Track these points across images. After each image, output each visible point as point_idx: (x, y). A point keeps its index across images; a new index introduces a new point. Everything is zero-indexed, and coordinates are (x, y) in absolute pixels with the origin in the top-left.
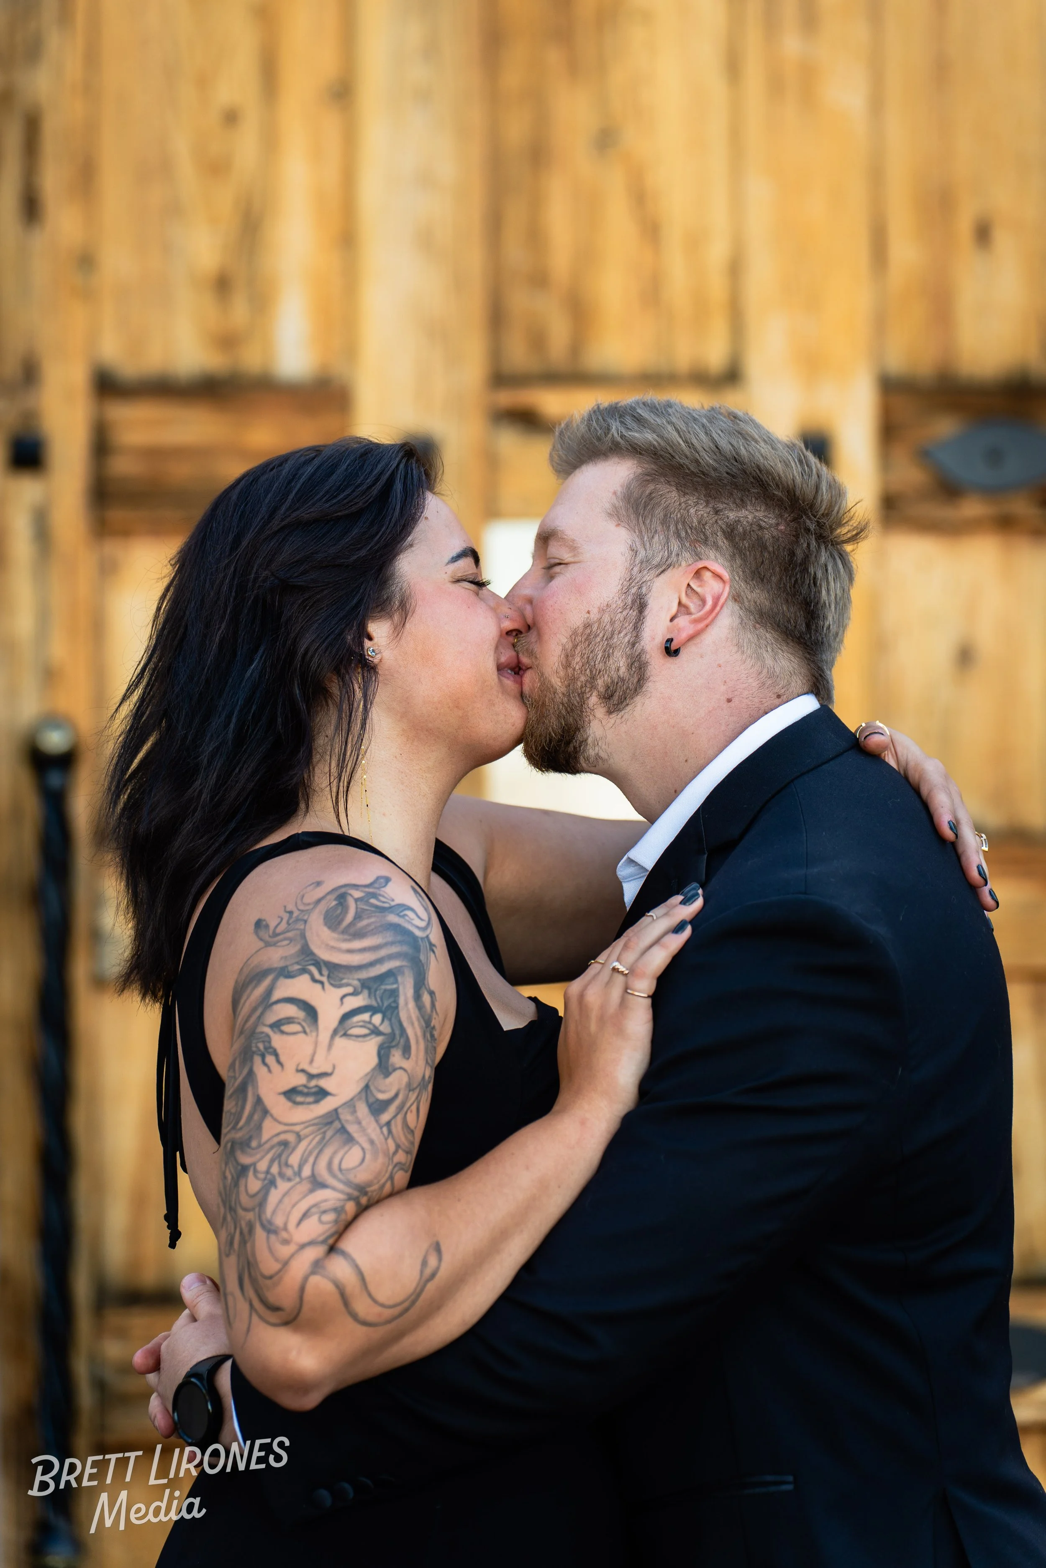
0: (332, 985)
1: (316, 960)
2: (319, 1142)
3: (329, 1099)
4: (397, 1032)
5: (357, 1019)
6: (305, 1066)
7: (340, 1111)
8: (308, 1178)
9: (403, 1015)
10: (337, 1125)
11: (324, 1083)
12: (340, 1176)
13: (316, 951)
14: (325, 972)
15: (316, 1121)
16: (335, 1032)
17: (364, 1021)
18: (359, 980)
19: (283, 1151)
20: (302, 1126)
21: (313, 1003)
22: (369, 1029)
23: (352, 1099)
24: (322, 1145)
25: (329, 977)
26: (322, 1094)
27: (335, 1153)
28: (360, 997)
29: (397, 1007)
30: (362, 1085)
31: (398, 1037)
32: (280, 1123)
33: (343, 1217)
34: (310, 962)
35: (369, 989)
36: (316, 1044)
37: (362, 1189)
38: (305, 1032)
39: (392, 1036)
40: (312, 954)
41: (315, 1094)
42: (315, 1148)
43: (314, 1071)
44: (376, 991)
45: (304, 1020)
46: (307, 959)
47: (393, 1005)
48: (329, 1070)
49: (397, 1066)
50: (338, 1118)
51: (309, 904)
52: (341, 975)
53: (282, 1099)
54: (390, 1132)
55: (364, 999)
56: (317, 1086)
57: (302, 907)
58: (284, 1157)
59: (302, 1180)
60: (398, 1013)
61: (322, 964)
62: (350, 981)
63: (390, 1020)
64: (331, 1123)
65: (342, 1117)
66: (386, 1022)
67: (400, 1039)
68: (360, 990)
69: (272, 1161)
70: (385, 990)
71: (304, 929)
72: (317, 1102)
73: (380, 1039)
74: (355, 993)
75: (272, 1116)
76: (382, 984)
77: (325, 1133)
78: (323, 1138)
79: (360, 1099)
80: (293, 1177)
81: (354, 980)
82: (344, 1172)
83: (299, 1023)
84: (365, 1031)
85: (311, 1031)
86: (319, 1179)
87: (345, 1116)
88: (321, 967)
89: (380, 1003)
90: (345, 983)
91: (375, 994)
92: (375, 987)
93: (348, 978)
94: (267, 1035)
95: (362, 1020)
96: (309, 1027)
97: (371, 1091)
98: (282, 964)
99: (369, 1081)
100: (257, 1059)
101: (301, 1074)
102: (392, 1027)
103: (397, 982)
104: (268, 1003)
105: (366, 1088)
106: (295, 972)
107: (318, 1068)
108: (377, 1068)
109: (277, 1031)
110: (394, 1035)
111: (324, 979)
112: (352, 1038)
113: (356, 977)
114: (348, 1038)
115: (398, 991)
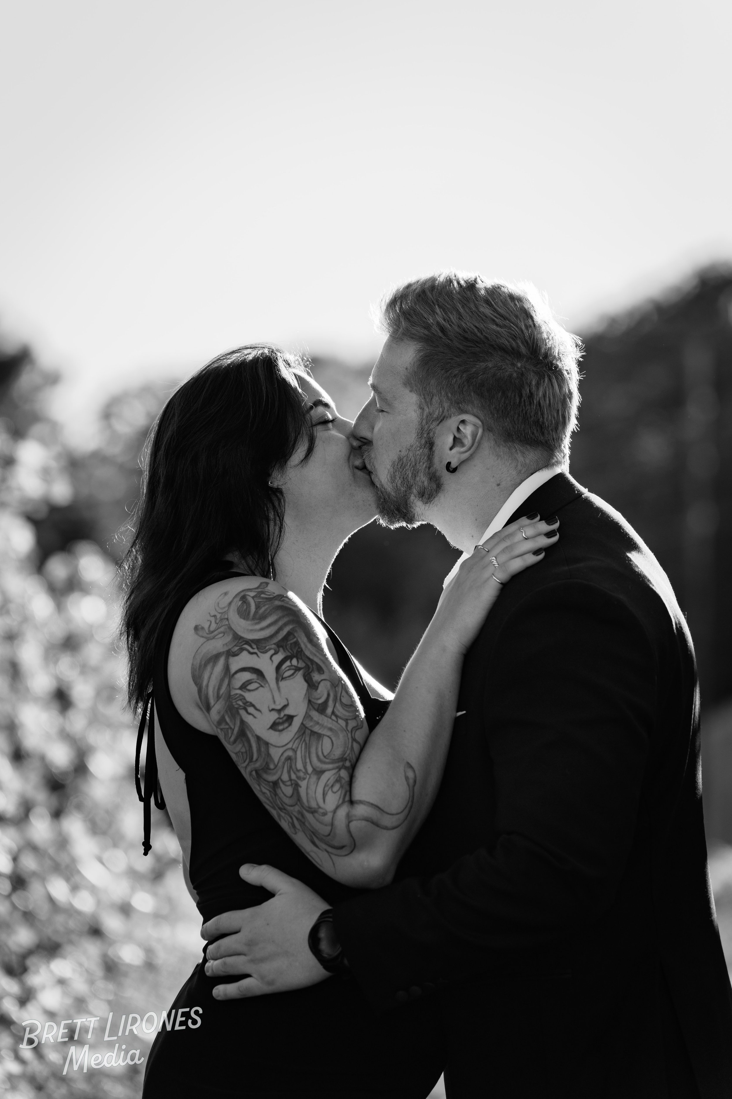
0: (261, 652)
1: (246, 641)
2: (306, 748)
3: (295, 719)
4: (309, 664)
5: (284, 667)
6: (273, 706)
7: (304, 723)
8: (313, 771)
9: (307, 653)
10: (308, 732)
11: (288, 711)
12: (327, 760)
13: (243, 635)
14: (255, 647)
15: (296, 736)
16: (277, 680)
17: (288, 666)
18: (274, 644)
19: (291, 763)
20: (291, 743)
21: (257, 666)
22: (293, 669)
23: (306, 713)
24: (308, 748)
25: (258, 648)
26: (290, 718)
27: (317, 749)
28: (280, 653)
29: (302, 650)
30: (306, 702)
31: (310, 666)
32: (279, 747)
33: (343, 781)
34: (243, 643)
35: (282, 647)
36: (271, 690)
37: (342, 759)
38: (262, 686)
39: (307, 667)
40: (241, 638)
41: (286, 720)
42: (305, 752)
43: (279, 707)
44: (286, 647)
45: (258, 679)
46: (240, 641)
47: (299, 650)
48: (286, 703)
49: (319, 680)
50: (306, 728)
51: (224, 608)
52: (264, 645)
53: (271, 732)
54: (337, 716)
55: (282, 654)
56: (285, 715)
57: (220, 611)
58: (293, 766)
59: (310, 775)
60: (304, 654)
61: (250, 642)
62: (270, 647)
63: (301, 659)
64: (304, 733)
65: (307, 726)
66: (300, 661)
67: (312, 666)
68: (278, 650)
69: (289, 772)
70: (291, 644)
71: (229, 624)
72: (290, 725)
73: (301, 672)
74: (276, 653)
75: (272, 745)
77: (305, 740)
78: (306, 744)
79: (310, 710)
80: (305, 777)
81: (271, 645)
82: (327, 757)
83: (256, 682)
84: (291, 672)
85: (265, 684)
86: (318, 769)
87: (309, 724)
88: (250, 644)
89: (292, 652)
90: (268, 649)
91: (287, 648)
92: (285, 644)
93: (269, 645)
94: (241, 695)
95: (287, 666)
96: (262, 682)
97: (313, 702)
98: (226, 649)
99: (309, 697)
100: (242, 712)
101: (273, 712)
102: (305, 662)
103: (295, 637)
104: (230, 675)
105: (310, 701)
106: (237, 652)
107: (280, 704)
108: (309, 688)
109: (245, 690)
110: (308, 665)
111: (256, 651)
112: (288, 678)
113: (272, 643)
114: (286, 680)
115: (298, 641)
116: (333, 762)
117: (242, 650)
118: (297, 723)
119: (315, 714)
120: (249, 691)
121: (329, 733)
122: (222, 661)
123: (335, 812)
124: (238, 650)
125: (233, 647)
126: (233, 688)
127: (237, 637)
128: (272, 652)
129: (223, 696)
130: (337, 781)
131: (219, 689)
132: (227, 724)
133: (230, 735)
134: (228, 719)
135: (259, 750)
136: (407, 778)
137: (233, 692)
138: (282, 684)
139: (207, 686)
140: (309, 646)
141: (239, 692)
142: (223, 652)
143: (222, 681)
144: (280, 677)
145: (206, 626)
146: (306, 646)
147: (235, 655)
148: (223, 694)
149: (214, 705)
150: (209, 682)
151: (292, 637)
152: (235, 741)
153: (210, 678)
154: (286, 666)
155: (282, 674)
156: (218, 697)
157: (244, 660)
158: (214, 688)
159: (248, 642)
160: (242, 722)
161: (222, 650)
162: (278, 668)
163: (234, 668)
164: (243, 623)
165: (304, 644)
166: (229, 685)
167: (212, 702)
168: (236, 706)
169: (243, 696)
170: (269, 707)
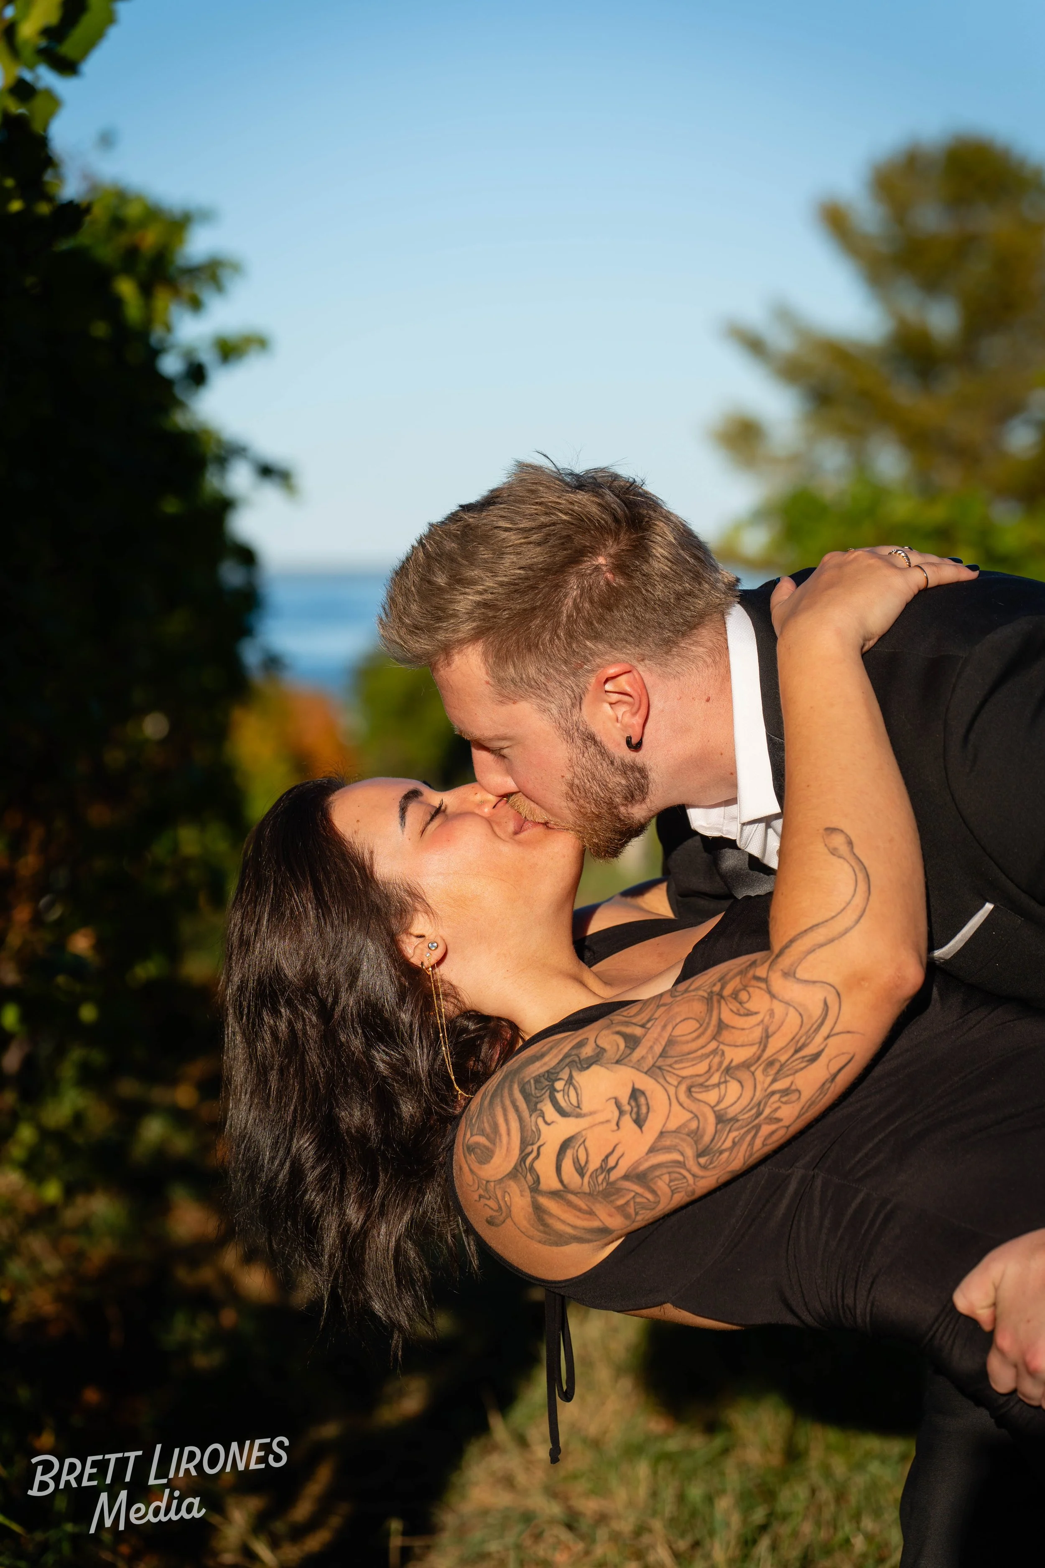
0: (538, 1139)
1: (521, 1161)
3: (638, 1085)
4: (567, 1060)
5: (563, 1103)
6: (614, 1124)
7: (646, 1070)
10: (660, 1062)
11: (625, 1099)
13: (512, 1165)
14: (529, 1149)
16: (578, 1116)
17: (564, 1095)
18: (531, 1116)
21: (557, 1148)
22: (569, 1089)
23: (633, 1067)
25: (533, 1144)
26: (635, 1094)
28: (544, 1109)
29: (548, 1072)
30: (618, 1066)
34: (523, 1166)
35: (536, 1103)
36: (592, 1126)
38: (584, 1141)
40: (515, 1168)
41: (637, 1101)
43: (617, 1114)
44: (538, 1098)
45: (574, 1147)
46: (520, 1170)
47: (546, 1075)
48: (613, 1101)
50: (653, 1065)
52: (530, 1133)
53: (647, 1126)
55: (546, 1106)
56: (629, 1103)
60: (554, 1068)
61: (523, 1154)
62: (533, 1123)
63: (558, 1073)
64: (660, 1070)
65: (651, 1063)
66: (561, 1075)
68: (539, 1112)
70: (536, 1088)
71: (495, 1181)
72: (643, 1094)
73: (575, 1074)
76: (532, 1094)
77: (669, 1066)
79: (630, 1061)
81: (531, 1120)
83: (577, 1151)
84: (572, 1091)
85: (582, 1137)
88: (526, 1155)
89: (547, 1088)
90: (536, 1127)
91: (540, 1096)
92: (534, 1099)
93: (531, 1126)
94: (591, 1176)
95: (562, 1098)
96: (578, 1141)
97: (621, 1056)
98: (527, 1193)
99: (612, 1063)
100: (614, 1175)
101: (621, 1124)
102: (564, 1068)
103: (529, 1081)
104: (564, 1191)
105: (618, 1062)
106: (534, 1177)
107: (613, 1112)
108: (599, 1063)
109: (586, 1168)
110: (570, 1062)
111: (535, 1147)
112: (579, 1098)
113: (529, 1119)
114: (581, 1102)
115: (536, 1076)
117: (532, 1169)
118: (643, 1083)
119: (638, 1055)
120: (587, 1162)
121: (668, 1025)
122: (545, 1202)
124: (531, 1175)
125: (527, 1182)
126: (580, 1188)
127: (514, 1174)
128: (540, 1122)
129: (589, 1204)
131: (580, 1210)
132: (627, 1203)
133: (644, 1200)
134: (621, 1202)
135: (670, 1150)
137: (586, 1189)
138: (586, 1108)
139: (574, 1227)
140: (546, 1059)
141: (587, 1179)
142: (532, 1197)
143: (570, 1204)
144: (575, 1112)
146: (545, 1064)
147: (537, 1181)
148: (587, 1205)
149: (601, 1220)
150: (569, 1224)
151: (527, 1087)
152: (654, 1193)
153: (564, 1222)
154: (563, 1100)
155: (573, 1107)
156: (591, 1213)
157: (545, 1166)
158: (578, 1217)
159: (523, 1159)
160: (626, 1177)
161: (529, 1199)
162: (563, 1113)
163: (556, 1185)
165: (541, 1067)
166: (575, 1194)
167: (596, 1224)
168: (605, 1184)
169: (592, 1173)
170: (613, 1131)
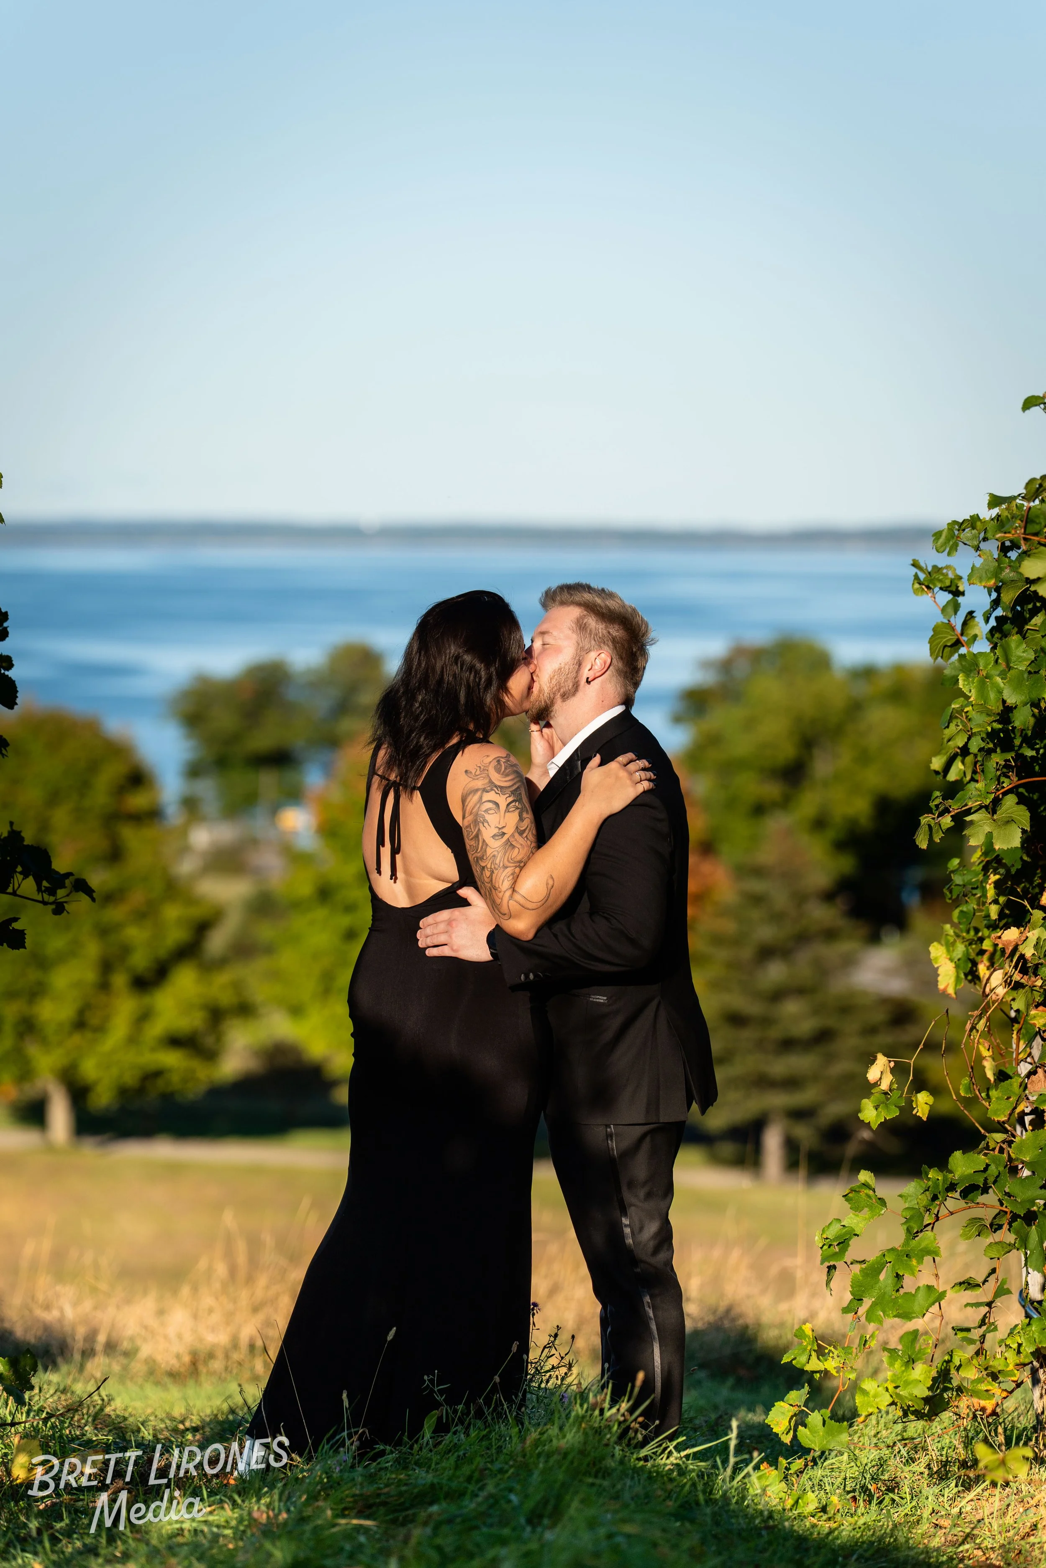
116: (515, 862)
117: (492, 790)
118: (506, 837)
119: (517, 835)
120: (488, 813)
121: (520, 847)
122: (479, 793)
123: (505, 892)
124: (490, 788)
125: (487, 786)
126: (481, 809)
127: (491, 782)
128: (508, 795)
130: (512, 874)
135: (482, 847)
136: (547, 884)
137: (480, 811)
138: (507, 814)
141: (483, 813)
144: (507, 810)
145: (473, 772)
147: (487, 792)
152: (472, 839)
153: (470, 802)
156: (471, 813)
157: (491, 796)
159: (496, 786)
160: (479, 830)
162: (508, 805)
163: (484, 799)
164: (496, 775)
166: (479, 807)
168: (479, 819)
169: (485, 815)
